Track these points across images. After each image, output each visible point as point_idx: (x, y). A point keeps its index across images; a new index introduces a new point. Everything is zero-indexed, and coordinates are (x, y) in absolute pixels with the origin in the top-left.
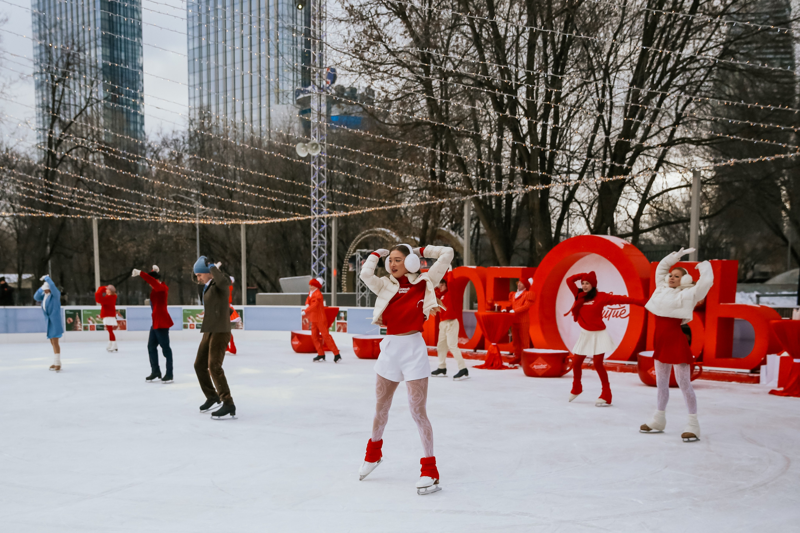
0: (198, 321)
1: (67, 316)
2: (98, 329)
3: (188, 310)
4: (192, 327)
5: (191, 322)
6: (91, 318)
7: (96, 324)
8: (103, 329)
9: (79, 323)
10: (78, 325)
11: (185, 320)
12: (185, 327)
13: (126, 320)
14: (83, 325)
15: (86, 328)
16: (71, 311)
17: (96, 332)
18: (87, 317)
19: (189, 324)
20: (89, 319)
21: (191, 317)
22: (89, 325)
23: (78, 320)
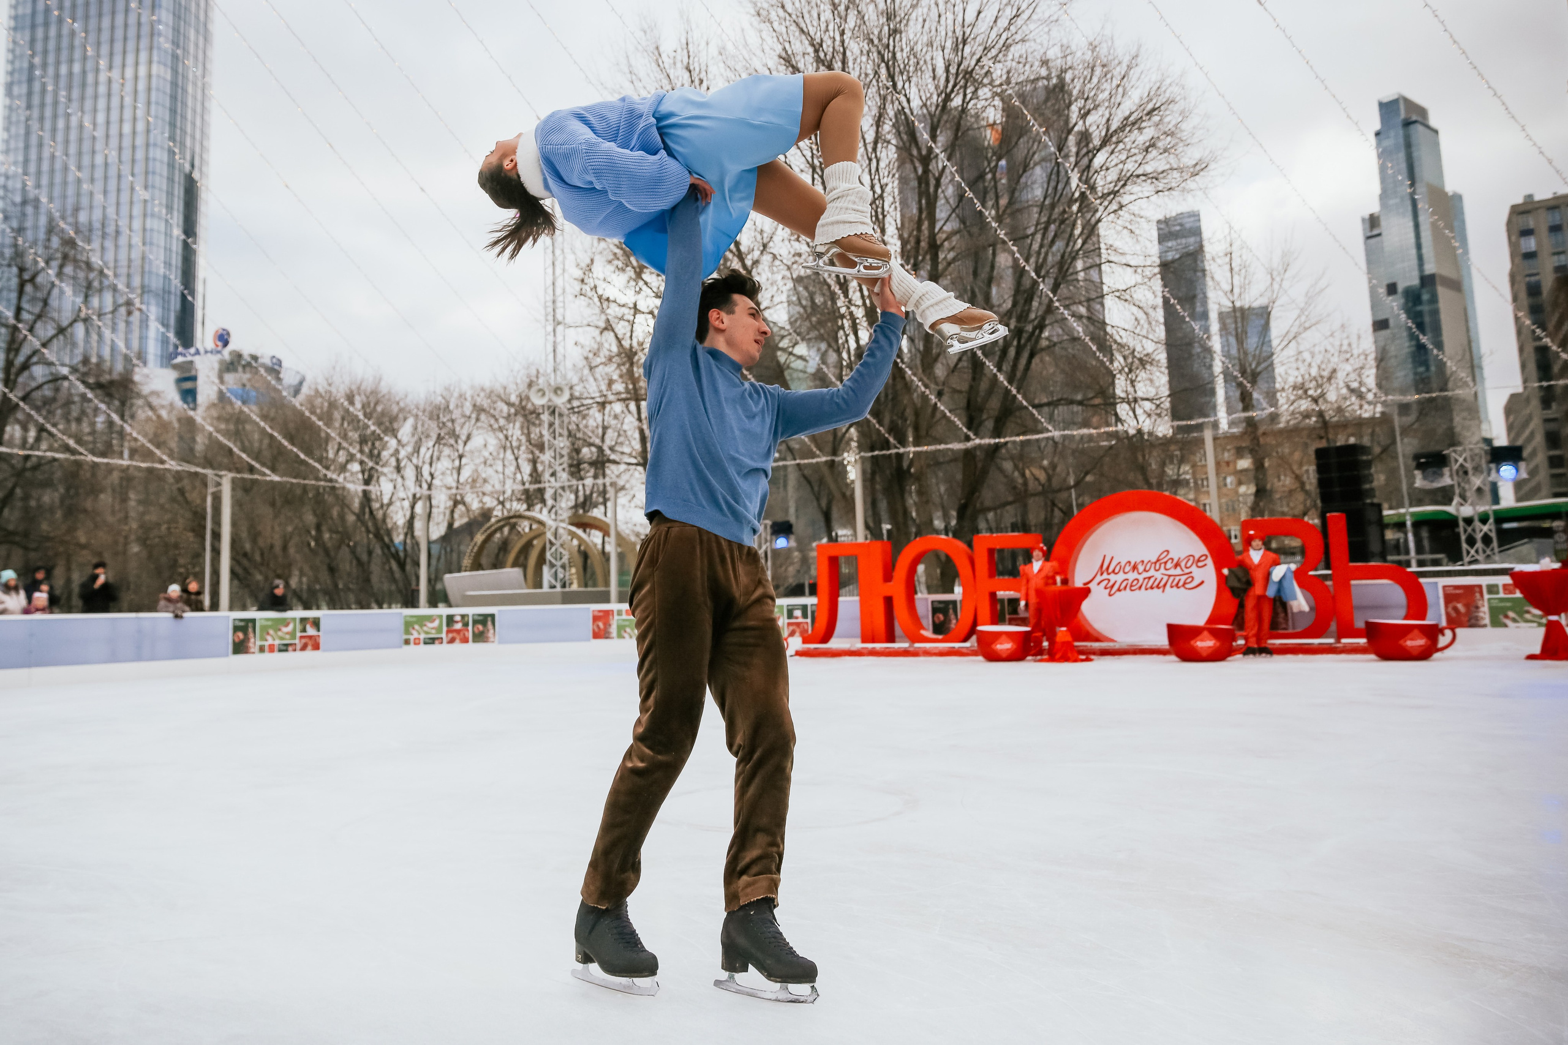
0: (427, 633)
1: (236, 629)
2: (280, 651)
3: (412, 616)
4: (417, 642)
5: (415, 635)
6: (271, 632)
7: (277, 642)
8: (286, 650)
9: (252, 640)
10: (251, 645)
11: (407, 632)
12: (407, 642)
13: (320, 634)
14: (259, 643)
15: (262, 649)
16: (241, 620)
17: (277, 656)
18: (265, 630)
19: (412, 638)
20: (268, 634)
21: (417, 627)
22: (266, 644)
23: (251, 635)
